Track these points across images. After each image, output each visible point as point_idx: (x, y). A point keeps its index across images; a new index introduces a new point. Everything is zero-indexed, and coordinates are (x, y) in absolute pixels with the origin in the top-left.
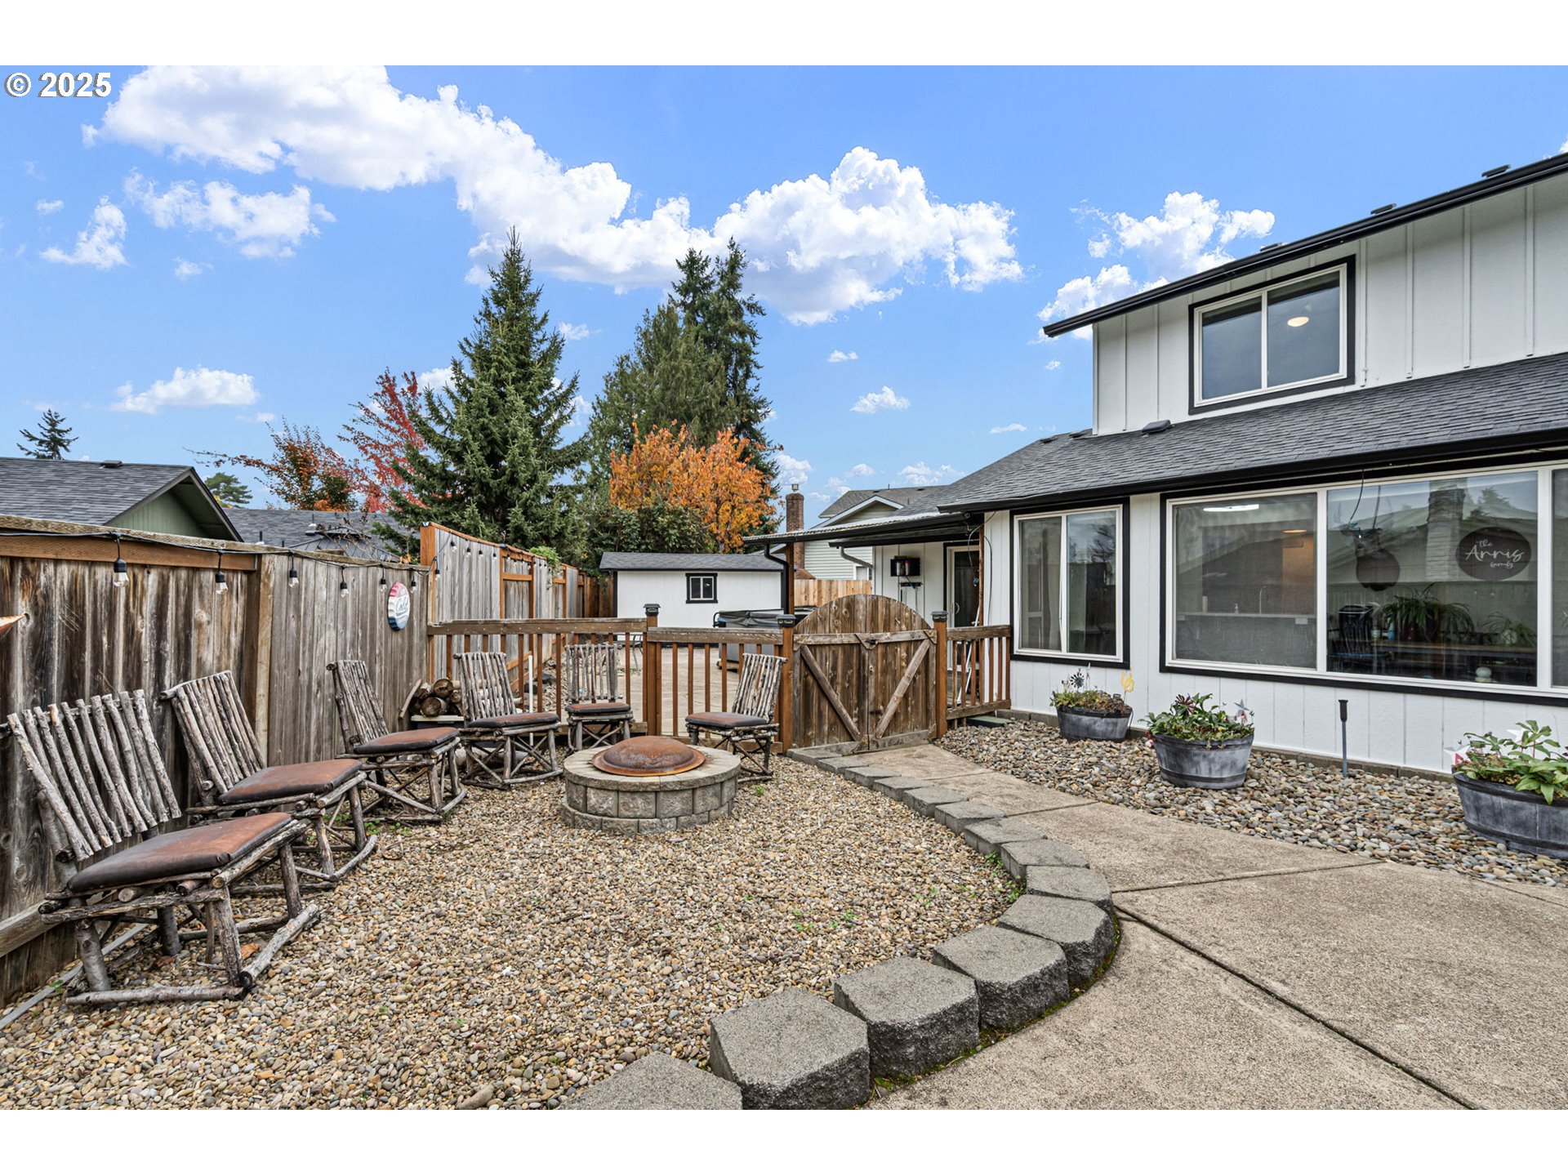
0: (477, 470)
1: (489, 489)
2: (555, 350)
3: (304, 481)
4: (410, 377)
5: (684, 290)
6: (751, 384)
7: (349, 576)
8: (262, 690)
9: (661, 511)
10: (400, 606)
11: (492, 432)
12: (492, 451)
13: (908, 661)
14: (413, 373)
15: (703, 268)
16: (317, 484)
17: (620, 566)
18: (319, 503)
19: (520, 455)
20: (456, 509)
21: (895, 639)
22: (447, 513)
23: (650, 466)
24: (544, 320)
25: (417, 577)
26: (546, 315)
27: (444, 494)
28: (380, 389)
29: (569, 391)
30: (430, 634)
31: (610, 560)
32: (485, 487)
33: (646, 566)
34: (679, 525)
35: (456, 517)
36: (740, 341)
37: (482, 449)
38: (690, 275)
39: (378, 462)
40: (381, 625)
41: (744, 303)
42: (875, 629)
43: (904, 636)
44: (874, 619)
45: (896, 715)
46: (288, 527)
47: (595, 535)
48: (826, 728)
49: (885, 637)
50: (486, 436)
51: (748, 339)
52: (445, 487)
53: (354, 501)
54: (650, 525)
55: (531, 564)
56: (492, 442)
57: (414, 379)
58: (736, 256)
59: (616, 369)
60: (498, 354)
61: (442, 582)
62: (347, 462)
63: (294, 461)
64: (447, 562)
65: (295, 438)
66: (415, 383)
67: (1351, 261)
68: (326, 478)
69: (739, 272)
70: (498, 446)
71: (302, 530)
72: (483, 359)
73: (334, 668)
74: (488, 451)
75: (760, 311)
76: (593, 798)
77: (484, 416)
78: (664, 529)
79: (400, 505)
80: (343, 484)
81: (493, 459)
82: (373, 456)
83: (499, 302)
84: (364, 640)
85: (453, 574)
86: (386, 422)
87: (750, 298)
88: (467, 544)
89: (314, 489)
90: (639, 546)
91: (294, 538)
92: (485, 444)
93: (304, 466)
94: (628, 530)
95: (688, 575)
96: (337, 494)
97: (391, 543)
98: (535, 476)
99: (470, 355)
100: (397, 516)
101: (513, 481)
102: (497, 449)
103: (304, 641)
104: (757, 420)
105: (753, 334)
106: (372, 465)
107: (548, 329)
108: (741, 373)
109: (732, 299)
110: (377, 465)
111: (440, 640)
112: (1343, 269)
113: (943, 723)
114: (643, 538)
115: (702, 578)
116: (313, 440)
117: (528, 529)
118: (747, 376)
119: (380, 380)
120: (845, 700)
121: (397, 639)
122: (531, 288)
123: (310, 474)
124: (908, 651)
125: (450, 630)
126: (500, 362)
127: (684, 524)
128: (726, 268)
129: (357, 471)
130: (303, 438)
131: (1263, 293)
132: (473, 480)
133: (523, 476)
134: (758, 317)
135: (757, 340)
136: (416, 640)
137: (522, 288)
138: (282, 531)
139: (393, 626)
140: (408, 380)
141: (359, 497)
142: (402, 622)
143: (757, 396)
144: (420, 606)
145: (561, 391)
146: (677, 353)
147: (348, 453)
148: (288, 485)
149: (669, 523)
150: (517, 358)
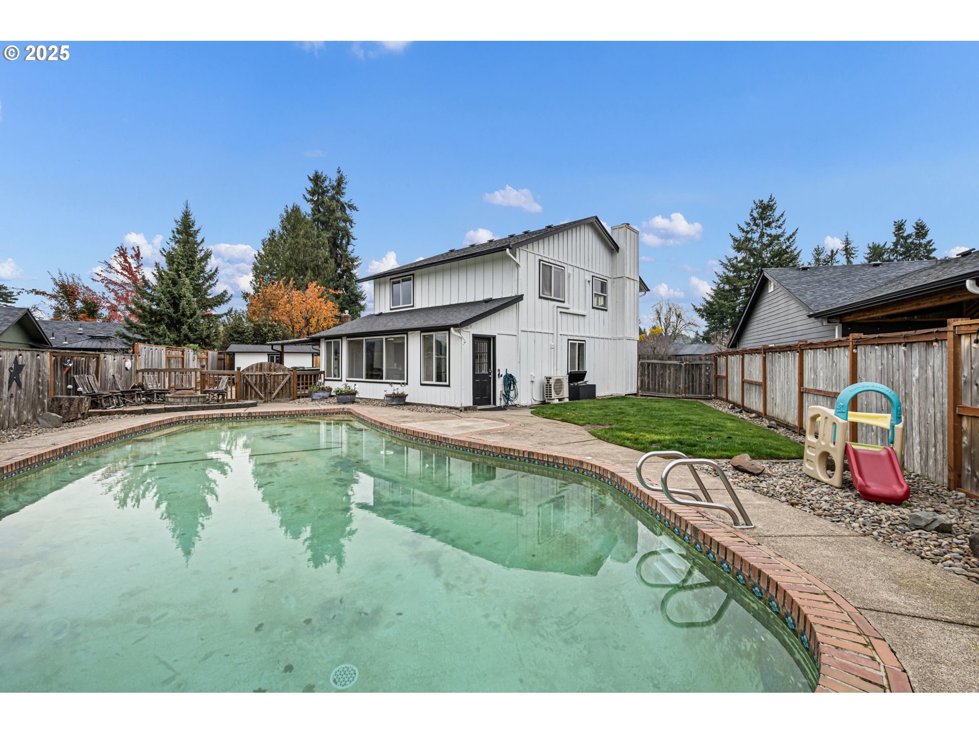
0: (166, 310)
1: (173, 318)
2: (207, 256)
3: (71, 303)
4: (136, 249)
5: (313, 193)
6: (350, 248)
7: (116, 358)
8: (99, 379)
9: (265, 325)
10: (128, 364)
11: (174, 294)
12: (174, 301)
13: (283, 380)
14: (138, 247)
15: (323, 181)
16: (79, 305)
17: (236, 351)
18: (81, 316)
19: (187, 304)
20: (157, 326)
21: (277, 374)
22: (153, 328)
23: (269, 300)
24: (203, 241)
25: (133, 358)
26: (203, 239)
27: (151, 319)
28: (117, 254)
29: (214, 274)
30: (137, 372)
31: (233, 348)
32: (170, 317)
33: (248, 351)
34: (274, 332)
35: (156, 329)
36: (344, 224)
37: (168, 301)
38: (316, 185)
39: (116, 294)
40: (123, 369)
41: (346, 204)
42: (270, 370)
43: (282, 373)
44: (270, 368)
45: (278, 393)
46: (67, 330)
47: (232, 336)
48: (253, 396)
49: (274, 373)
50: (171, 295)
51: (348, 224)
52: (152, 316)
53: (101, 314)
54: (258, 332)
55: (183, 352)
56: (174, 298)
57: (138, 250)
58: (341, 178)
59: (269, 236)
60: (178, 259)
61: (142, 359)
62: (97, 293)
63: (65, 292)
64: (143, 353)
65: (65, 280)
66: (139, 253)
67: (413, 275)
68: (84, 301)
69: (342, 186)
70: (177, 299)
71: (75, 332)
72: (170, 259)
73: (113, 376)
74: (172, 301)
75: (355, 209)
76: (169, 399)
77: (170, 287)
78: (266, 334)
79: (129, 324)
80: (95, 306)
81: (175, 305)
82: (113, 290)
83: (179, 232)
84: (120, 372)
85: (145, 356)
86: (120, 271)
87: (349, 201)
88: (151, 347)
89: (77, 307)
90: (253, 341)
91: (71, 336)
92: (170, 298)
93: (71, 295)
94: (247, 334)
95: (268, 355)
96: (91, 310)
97: (125, 340)
98: (195, 312)
99: (165, 256)
100: (128, 329)
101: (184, 315)
102: (176, 301)
103: (107, 371)
104: (355, 267)
105: (351, 222)
106: (112, 295)
107: (204, 246)
108: (344, 242)
109: (338, 201)
110: (115, 295)
111: (140, 374)
112: (412, 276)
113: (295, 396)
114: (255, 337)
115: (275, 356)
116: (76, 281)
117: (191, 335)
118: (348, 243)
119: (118, 249)
120: (260, 390)
121: (127, 372)
122: (195, 228)
123: (75, 300)
124: (283, 377)
125: (143, 371)
126: (179, 263)
127: (276, 331)
128: (335, 184)
129: (104, 298)
130: (71, 280)
131: (401, 279)
132: (164, 314)
133: (188, 313)
134: (354, 212)
135: (353, 225)
136: (133, 373)
137: (190, 227)
138: (64, 332)
139: (126, 369)
140: (135, 250)
141: (105, 312)
142: (129, 368)
143: (352, 255)
144: (134, 364)
145: (211, 273)
146: (299, 234)
147: (99, 289)
148: (61, 304)
149: (268, 331)
150: (188, 259)
